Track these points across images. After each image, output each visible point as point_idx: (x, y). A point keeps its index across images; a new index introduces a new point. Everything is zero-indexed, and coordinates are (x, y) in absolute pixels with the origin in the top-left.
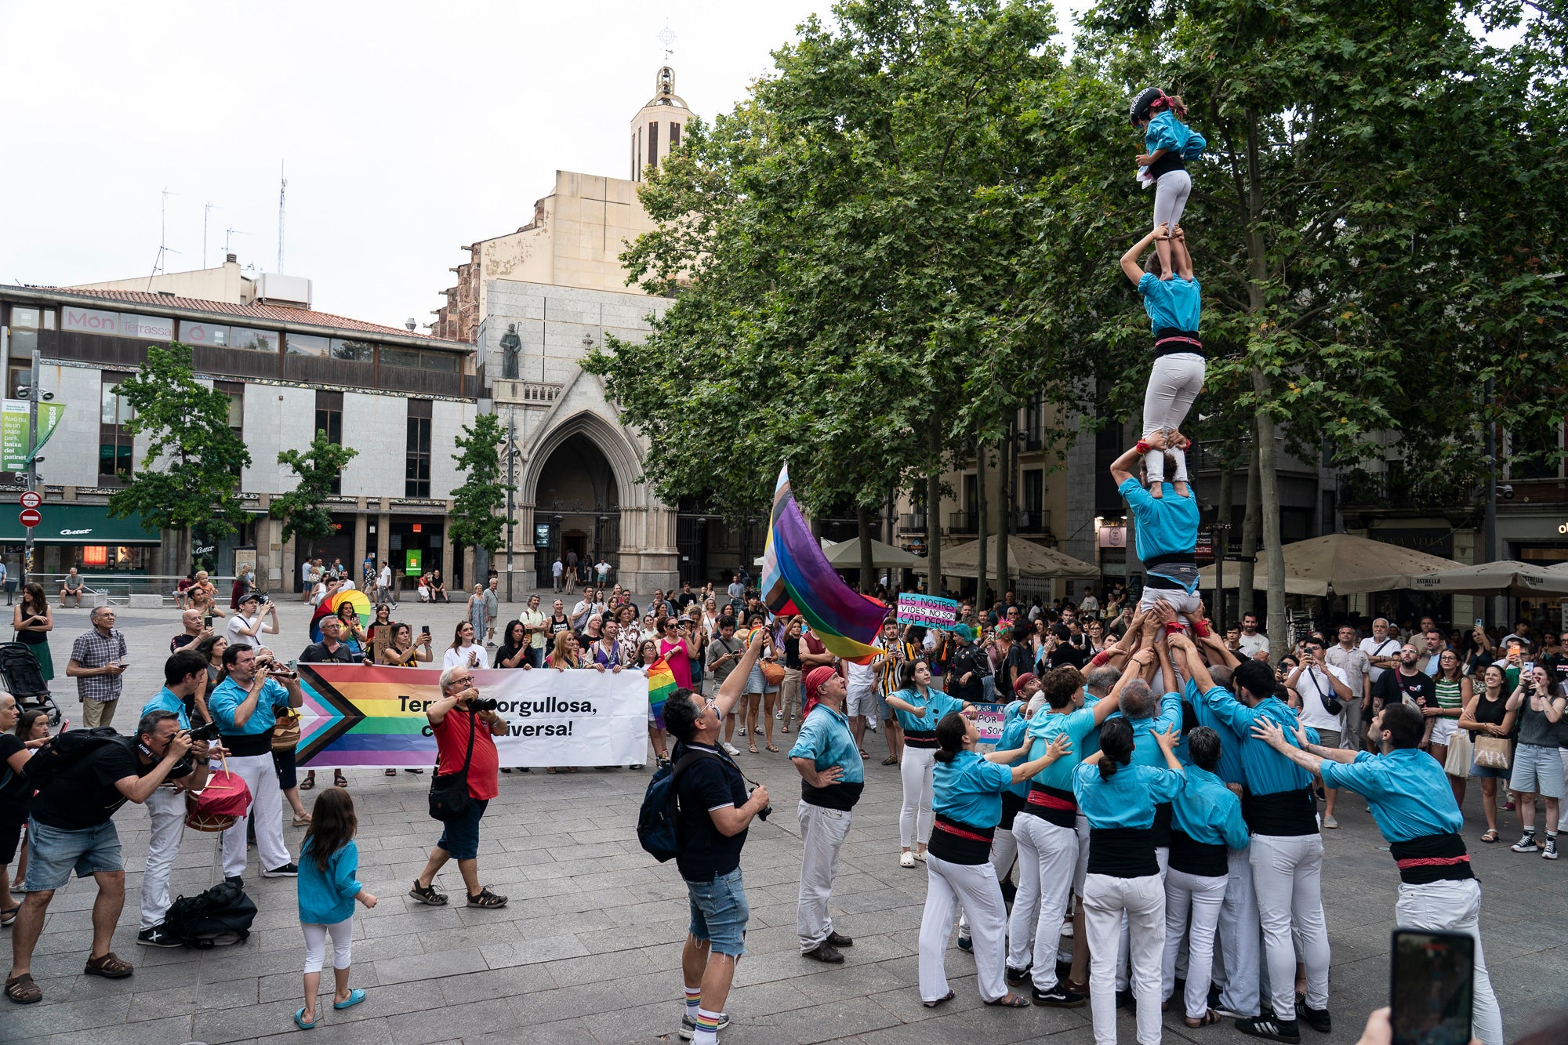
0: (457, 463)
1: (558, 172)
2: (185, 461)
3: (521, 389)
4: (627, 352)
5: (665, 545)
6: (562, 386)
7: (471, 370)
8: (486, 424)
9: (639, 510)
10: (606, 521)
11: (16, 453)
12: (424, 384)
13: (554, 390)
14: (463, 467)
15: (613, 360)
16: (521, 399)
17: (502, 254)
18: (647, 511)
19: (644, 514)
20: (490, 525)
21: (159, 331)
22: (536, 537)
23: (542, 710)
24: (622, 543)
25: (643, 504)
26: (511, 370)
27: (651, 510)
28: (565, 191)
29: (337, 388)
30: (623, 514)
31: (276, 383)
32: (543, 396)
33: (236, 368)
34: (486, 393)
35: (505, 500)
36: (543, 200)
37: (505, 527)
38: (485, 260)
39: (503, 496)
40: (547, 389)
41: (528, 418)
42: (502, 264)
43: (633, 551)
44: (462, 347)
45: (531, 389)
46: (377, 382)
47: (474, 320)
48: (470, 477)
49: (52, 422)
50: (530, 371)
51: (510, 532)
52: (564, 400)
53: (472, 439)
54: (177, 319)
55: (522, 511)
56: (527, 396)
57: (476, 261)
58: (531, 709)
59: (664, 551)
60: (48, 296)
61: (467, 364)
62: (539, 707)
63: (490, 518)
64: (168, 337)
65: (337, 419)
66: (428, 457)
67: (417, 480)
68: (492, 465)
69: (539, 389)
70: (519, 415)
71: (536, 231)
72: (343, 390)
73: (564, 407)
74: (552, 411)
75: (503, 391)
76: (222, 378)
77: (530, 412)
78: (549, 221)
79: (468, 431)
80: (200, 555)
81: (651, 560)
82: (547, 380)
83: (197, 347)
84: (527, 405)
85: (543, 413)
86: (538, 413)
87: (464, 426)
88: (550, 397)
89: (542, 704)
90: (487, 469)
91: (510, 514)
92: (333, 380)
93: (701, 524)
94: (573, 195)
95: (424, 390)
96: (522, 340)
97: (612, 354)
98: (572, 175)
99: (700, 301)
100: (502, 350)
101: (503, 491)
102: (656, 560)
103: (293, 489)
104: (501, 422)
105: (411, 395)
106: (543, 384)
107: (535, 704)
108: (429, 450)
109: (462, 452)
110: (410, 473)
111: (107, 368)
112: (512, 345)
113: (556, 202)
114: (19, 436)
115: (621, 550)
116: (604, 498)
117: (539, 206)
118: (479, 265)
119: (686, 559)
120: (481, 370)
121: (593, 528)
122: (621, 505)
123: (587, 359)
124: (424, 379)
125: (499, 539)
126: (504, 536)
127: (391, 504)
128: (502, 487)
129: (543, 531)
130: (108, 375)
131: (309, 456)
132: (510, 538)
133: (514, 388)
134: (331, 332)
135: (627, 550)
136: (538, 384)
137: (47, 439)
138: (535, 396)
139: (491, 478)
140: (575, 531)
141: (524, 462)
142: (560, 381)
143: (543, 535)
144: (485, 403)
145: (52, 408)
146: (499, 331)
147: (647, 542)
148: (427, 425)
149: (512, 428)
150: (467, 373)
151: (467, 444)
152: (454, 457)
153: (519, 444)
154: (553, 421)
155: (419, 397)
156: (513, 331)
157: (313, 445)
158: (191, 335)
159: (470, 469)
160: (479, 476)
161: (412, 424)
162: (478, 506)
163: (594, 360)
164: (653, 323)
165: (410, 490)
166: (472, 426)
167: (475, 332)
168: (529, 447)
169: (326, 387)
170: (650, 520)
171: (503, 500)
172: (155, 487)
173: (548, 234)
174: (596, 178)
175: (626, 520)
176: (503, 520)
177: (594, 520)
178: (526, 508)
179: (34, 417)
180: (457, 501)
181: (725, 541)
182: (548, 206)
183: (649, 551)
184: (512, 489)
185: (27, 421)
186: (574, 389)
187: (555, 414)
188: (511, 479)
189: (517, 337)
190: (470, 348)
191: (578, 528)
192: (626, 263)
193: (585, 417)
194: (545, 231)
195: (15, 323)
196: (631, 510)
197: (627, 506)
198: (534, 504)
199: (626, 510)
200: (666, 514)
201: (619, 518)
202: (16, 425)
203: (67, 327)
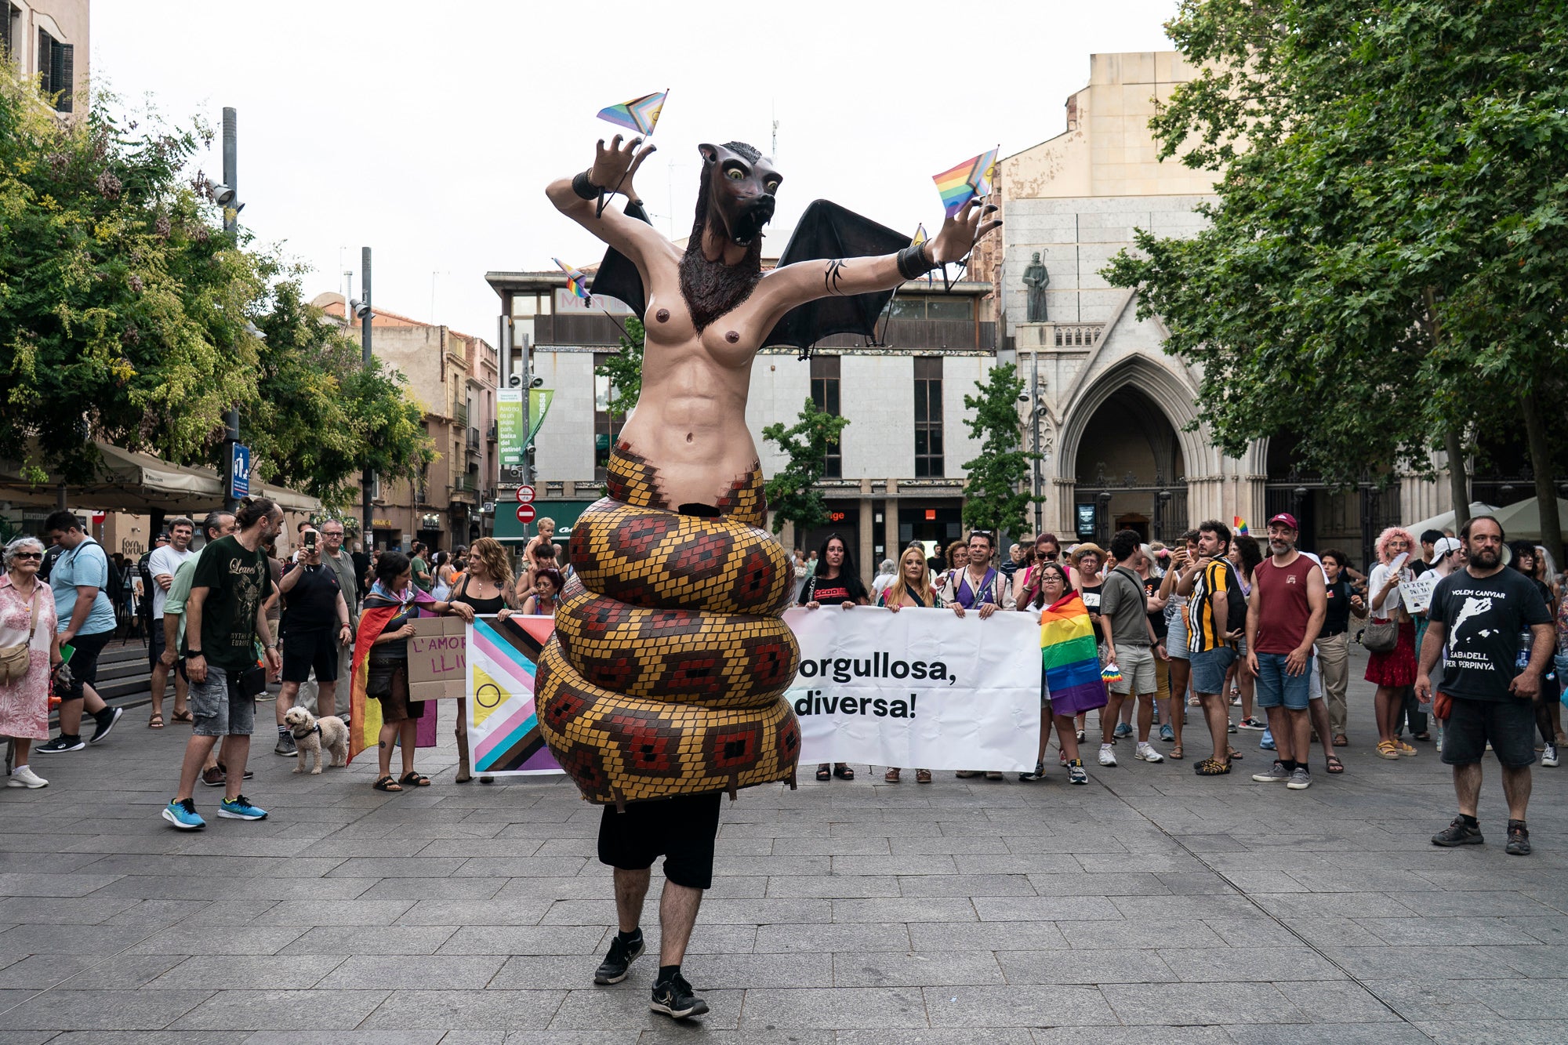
0: (971, 429)
1: (1093, 56)
3: (1050, 334)
4: (1165, 250)
6: (1103, 325)
7: (989, 315)
8: (1003, 377)
9: (1211, 481)
10: (1168, 497)
11: (512, 445)
12: (932, 338)
13: (1093, 331)
14: (978, 433)
15: (1146, 264)
16: (1050, 346)
17: (1026, 172)
18: (1222, 481)
19: (1219, 485)
20: (1010, 504)
22: (1078, 520)
23: (866, 673)
25: (1216, 472)
26: (1038, 312)
27: (1228, 479)
28: (1103, 80)
29: (833, 352)
30: (1191, 487)
32: (1079, 341)
34: (1009, 344)
35: (1031, 473)
36: (1074, 96)
37: (1031, 506)
38: (1004, 180)
39: (1027, 467)
40: (1084, 331)
41: (1061, 369)
42: (1027, 185)
44: (975, 288)
45: (1064, 332)
48: (986, 446)
49: (542, 409)
50: (1062, 310)
51: (1038, 513)
52: (1106, 343)
53: (986, 397)
55: (1056, 487)
56: (1059, 341)
57: (996, 185)
58: (851, 672)
60: (541, 278)
61: (984, 309)
63: (1011, 495)
65: (834, 387)
66: (940, 426)
67: (928, 455)
68: (1013, 429)
69: (1074, 331)
70: (1047, 368)
71: (1069, 136)
72: (840, 352)
73: (1106, 352)
74: (1091, 357)
75: (1028, 338)
77: (1063, 363)
78: (1083, 122)
79: (982, 388)
82: (1083, 320)
84: (1059, 353)
85: (1080, 362)
86: (1073, 363)
87: (977, 383)
88: (1088, 341)
89: (868, 662)
90: (1008, 435)
91: (1038, 490)
93: (1299, 495)
94: (1112, 83)
95: (932, 347)
96: (1050, 271)
97: (1145, 257)
98: (1110, 57)
99: (1260, 162)
100: (1025, 287)
101: (1027, 460)
103: (783, 470)
104: (1022, 374)
105: (917, 353)
106: (1078, 325)
107: (857, 662)
108: (941, 419)
109: (974, 414)
110: (920, 448)
111: (598, 350)
112: (1038, 279)
113: (1091, 94)
114: (513, 427)
116: (1169, 471)
117: (1071, 106)
118: (999, 190)
120: (1002, 315)
121: (1151, 507)
122: (1188, 476)
123: (1113, 266)
124: (932, 331)
125: (1024, 521)
126: (1031, 518)
127: (899, 487)
128: (1025, 455)
129: (1086, 514)
130: (600, 358)
131: (799, 430)
132: (1039, 521)
133: (1042, 334)
136: (1073, 326)
137: (538, 428)
138: (1069, 341)
139: (1011, 445)
140: (1129, 513)
141: (1058, 426)
142: (1100, 319)
143: (1086, 519)
144: (1008, 356)
145: (543, 395)
146: (1024, 261)
148: (937, 387)
149: (1039, 383)
150: (984, 319)
151: (979, 403)
152: (966, 422)
153: (1050, 399)
154: (1093, 372)
155: (927, 353)
156: (1037, 261)
157: (801, 416)
159: (986, 435)
160: (998, 442)
161: (919, 386)
162: (995, 481)
163: (1119, 266)
164: (1207, 214)
165: (921, 469)
166: (987, 382)
168: (1064, 406)
169: (822, 352)
170: (1227, 493)
171: (1027, 472)
173: (1083, 138)
174: (1142, 56)
175: (1195, 495)
176: (1027, 497)
177: (1152, 501)
178: (1061, 483)
179: (526, 405)
180: (970, 476)
181: (1340, 520)
182: (1081, 103)
184: (1038, 457)
185: (520, 411)
186: (1119, 327)
187: (1095, 361)
188: (1037, 446)
189: (1044, 268)
190: (984, 288)
191: (1133, 508)
192: (1160, 130)
193: (1135, 362)
194: (1079, 134)
195: (516, 312)
196: (1202, 482)
197: (1196, 476)
198: (1074, 480)
199: (1195, 483)
200: (1249, 484)
201: (1186, 492)
202: (511, 416)
203: (561, 309)
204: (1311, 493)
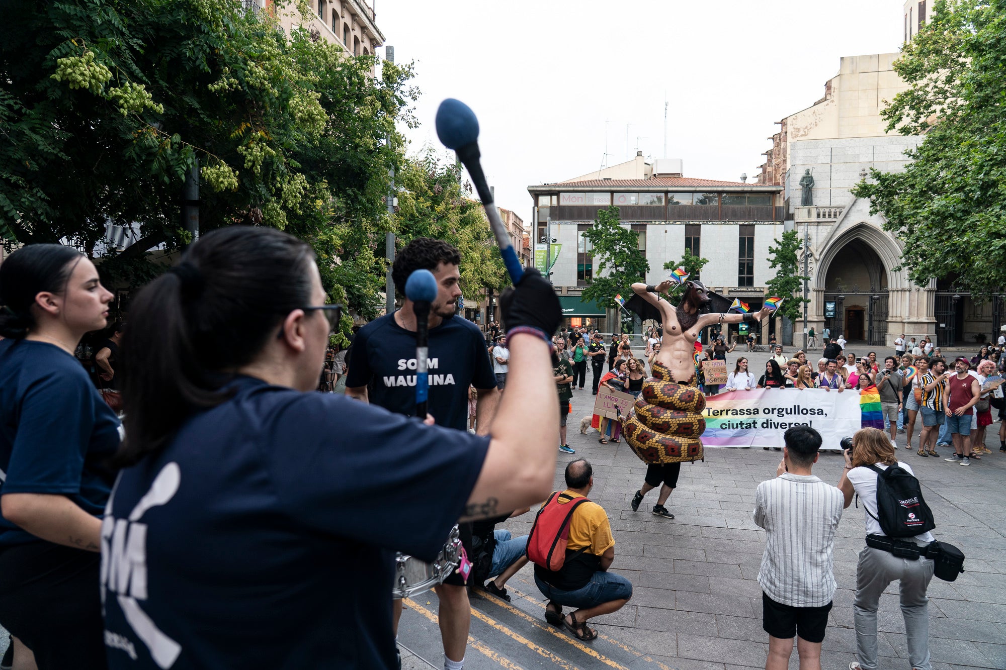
0: (770, 264)
1: (842, 59)
2: (617, 271)
3: (814, 212)
4: (887, 180)
5: (925, 315)
6: (844, 207)
7: (780, 203)
8: (789, 238)
9: (903, 290)
10: (878, 299)
12: (749, 215)
13: (838, 210)
14: (774, 266)
15: (876, 186)
16: (814, 218)
17: (801, 123)
18: (910, 291)
19: (908, 293)
20: (791, 303)
21: (603, 200)
22: (825, 310)
23: (791, 413)
24: (890, 314)
25: (906, 285)
26: (807, 200)
27: (913, 289)
28: (847, 71)
29: (697, 223)
30: (891, 294)
31: (663, 223)
32: (830, 215)
33: (642, 216)
34: (790, 217)
35: (802, 286)
36: (830, 81)
37: (802, 304)
38: (790, 129)
39: (801, 284)
40: (833, 211)
41: (819, 231)
42: (802, 130)
43: (899, 319)
44: (774, 189)
45: (822, 211)
46: (721, 217)
47: (783, 169)
48: (779, 272)
49: (556, 254)
50: (821, 199)
51: (806, 307)
52: (845, 216)
53: (780, 248)
54: (612, 192)
55: (815, 293)
56: (819, 216)
57: (784, 130)
58: (784, 412)
59: (924, 319)
60: (552, 188)
61: (777, 199)
62: (789, 411)
63: (792, 298)
64: (608, 203)
65: (697, 241)
66: (752, 261)
67: (745, 276)
68: (793, 264)
69: (827, 211)
70: (812, 230)
71: (826, 102)
72: (701, 223)
73: (845, 221)
74: (836, 225)
75: (801, 214)
76: (635, 223)
77: (820, 227)
78: (835, 94)
79: (778, 242)
80: (625, 323)
81: (913, 326)
82: (832, 205)
83: (622, 207)
84: (818, 222)
85: (830, 227)
86: (826, 227)
87: (775, 240)
88: (835, 215)
89: (791, 409)
90: (790, 267)
91: (806, 295)
92: (695, 217)
93: (955, 299)
94: (853, 72)
95: (749, 219)
96: (815, 178)
98: (852, 58)
99: (944, 136)
100: (801, 187)
101: (801, 280)
102: (917, 326)
104: (800, 235)
105: (741, 223)
106: (830, 207)
107: (787, 409)
108: (753, 257)
109: (773, 256)
110: (741, 272)
111: (580, 223)
112: (808, 183)
113: (840, 80)
114: (542, 262)
115: (890, 319)
116: (878, 283)
117: (828, 86)
118: (786, 133)
119: (943, 325)
120: (787, 203)
121: (868, 304)
122: (890, 287)
123: (857, 187)
124: (750, 212)
125: (798, 312)
126: (801, 310)
127: (730, 291)
128: (800, 278)
129: (830, 306)
130: (580, 227)
131: (681, 264)
132: (806, 311)
133: (809, 212)
134: (693, 189)
135: (894, 319)
136: (826, 208)
137: (554, 263)
138: (824, 216)
139: (793, 272)
140: (855, 306)
141: (817, 260)
142: (843, 204)
143: (830, 309)
144: (790, 224)
145: (556, 247)
146: (800, 174)
147: (910, 313)
148: (751, 241)
149: (808, 239)
150: (777, 205)
151: (777, 251)
152: (768, 260)
153: (813, 248)
154: (837, 232)
155: (746, 223)
156: (808, 174)
157: (683, 257)
158: (621, 201)
159: (779, 267)
160: (785, 271)
161: (742, 241)
162: (783, 291)
163: (861, 188)
164: (910, 155)
165: (742, 282)
166: (781, 240)
167: (784, 177)
168: (820, 250)
169: (691, 223)
170: (912, 297)
171: (800, 286)
172: (603, 285)
173: (834, 104)
174: (871, 57)
175: (893, 299)
176: (801, 299)
177: (868, 299)
178: (818, 291)
179: (548, 252)
180: (770, 288)
181: (979, 313)
182: (834, 84)
183: (912, 320)
184: (807, 279)
185: (545, 254)
186: (853, 208)
187: (839, 226)
188: (806, 272)
189: (811, 177)
190: (779, 189)
191: (857, 304)
192: (886, 117)
193: (861, 227)
194: (833, 101)
195: (540, 205)
196: (898, 291)
197: (894, 288)
198: (824, 289)
199: (893, 291)
200: (926, 293)
201: (888, 296)
202: (541, 257)
203: (562, 203)
204: (962, 298)
